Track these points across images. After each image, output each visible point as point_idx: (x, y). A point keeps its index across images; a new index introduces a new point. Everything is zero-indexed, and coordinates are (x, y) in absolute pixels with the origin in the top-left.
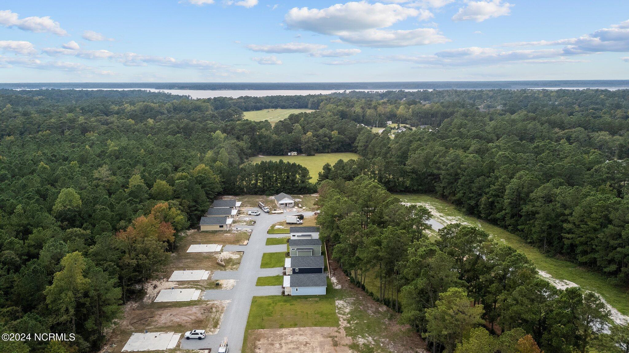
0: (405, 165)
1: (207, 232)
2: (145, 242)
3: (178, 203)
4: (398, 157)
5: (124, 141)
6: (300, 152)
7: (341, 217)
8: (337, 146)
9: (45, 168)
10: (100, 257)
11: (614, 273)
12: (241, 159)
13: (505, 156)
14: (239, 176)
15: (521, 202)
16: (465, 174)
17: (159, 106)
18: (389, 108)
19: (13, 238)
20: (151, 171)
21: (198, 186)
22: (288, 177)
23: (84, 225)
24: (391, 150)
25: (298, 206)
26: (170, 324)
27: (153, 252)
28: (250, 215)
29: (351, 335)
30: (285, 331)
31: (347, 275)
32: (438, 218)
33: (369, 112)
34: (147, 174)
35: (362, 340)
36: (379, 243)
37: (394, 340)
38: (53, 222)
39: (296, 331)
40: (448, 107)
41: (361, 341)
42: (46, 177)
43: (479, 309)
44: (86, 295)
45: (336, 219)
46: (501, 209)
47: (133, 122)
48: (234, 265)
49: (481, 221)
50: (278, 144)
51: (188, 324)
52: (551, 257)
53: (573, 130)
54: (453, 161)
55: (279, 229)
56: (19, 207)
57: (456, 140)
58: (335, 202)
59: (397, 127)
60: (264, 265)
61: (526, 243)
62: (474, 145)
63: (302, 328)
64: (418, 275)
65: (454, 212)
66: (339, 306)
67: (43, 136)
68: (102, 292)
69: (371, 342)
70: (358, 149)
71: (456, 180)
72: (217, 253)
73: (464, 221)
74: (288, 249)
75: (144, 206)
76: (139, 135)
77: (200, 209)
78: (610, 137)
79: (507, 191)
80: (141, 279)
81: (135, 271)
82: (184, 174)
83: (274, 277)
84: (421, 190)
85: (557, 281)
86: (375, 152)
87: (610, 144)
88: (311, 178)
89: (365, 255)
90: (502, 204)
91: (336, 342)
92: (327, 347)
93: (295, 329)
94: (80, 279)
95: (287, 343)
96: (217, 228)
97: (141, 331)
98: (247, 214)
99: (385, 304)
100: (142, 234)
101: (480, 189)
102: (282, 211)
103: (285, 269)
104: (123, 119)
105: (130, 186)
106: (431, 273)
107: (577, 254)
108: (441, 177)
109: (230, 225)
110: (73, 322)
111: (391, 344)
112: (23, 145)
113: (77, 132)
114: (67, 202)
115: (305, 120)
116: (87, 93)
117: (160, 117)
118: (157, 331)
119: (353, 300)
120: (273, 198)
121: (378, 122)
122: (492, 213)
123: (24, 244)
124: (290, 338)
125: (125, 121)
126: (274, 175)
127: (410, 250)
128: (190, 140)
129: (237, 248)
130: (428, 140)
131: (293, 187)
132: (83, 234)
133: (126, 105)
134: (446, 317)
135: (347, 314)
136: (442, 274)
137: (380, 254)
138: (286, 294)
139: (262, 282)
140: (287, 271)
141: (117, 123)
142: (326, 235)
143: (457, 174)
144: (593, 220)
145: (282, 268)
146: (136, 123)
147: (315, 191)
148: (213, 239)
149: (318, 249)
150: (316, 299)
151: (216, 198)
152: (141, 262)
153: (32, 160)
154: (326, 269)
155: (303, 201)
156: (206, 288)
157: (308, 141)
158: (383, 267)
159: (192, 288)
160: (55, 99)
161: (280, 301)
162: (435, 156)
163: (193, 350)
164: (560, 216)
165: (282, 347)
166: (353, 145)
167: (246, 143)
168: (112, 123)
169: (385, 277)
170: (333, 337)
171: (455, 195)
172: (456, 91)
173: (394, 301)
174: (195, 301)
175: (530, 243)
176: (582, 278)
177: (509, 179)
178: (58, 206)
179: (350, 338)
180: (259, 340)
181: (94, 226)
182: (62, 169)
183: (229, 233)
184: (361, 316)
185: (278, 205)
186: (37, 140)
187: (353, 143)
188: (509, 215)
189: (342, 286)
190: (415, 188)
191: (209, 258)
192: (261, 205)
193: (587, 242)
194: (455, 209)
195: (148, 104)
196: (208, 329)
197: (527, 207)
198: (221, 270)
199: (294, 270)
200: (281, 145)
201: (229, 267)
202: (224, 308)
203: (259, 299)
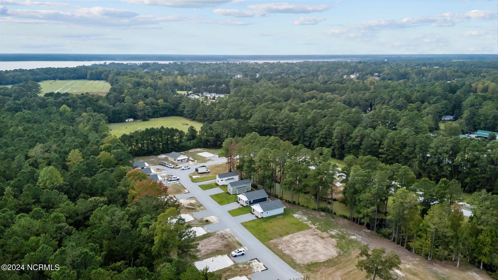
25: (191, 160)
35: (333, 232)
39: (292, 236)
48: (199, 207)
50: (117, 113)
51: (222, 248)
54: (286, 118)
55: (197, 178)
60: (221, 203)
63: (294, 234)
66: (298, 217)
69: (338, 233)
74: (224, 190)
79: (335, 134)
90: (331, 143)
91: (321, 236)
92: (320, 240)
95: (296, 244)
99: (321, 211)
103: (238, 203)
118: (208, 258)
119: (302, 212)
129: (185, 195)
131: (174, 146)
135: (309, 221)
138: (260, 217)
139: (233, 213)
140: (242, 203)
149: (249, 186)
150: (281, 216)
163: (247, 262)
165: (296, 247)
166: (178, 110)
170: (316, 235)
174: (207, 234)
179: (325, 233)
180: (278, 246)
184: (316, 220)
185: (175, 162)
189: (286, 206)
192: (164, 163)
198: (195, 212)
199: (250, 201)
200: (120, 114)
201: (198, 209)
202: (231, 234)
203: (247, 224)
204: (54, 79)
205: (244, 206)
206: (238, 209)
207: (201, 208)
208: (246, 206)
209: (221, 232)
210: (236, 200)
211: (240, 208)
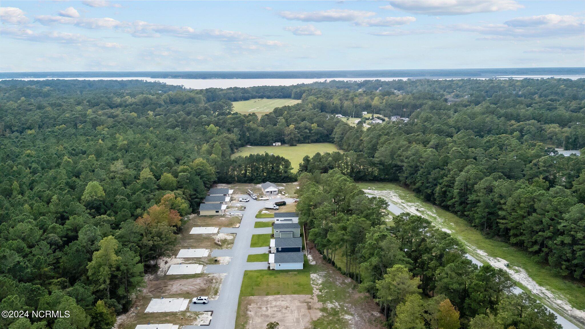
0: (373, 157)
1: (205, 216)
2: (159, 226)
3: (181, 193)
4: (369, 149)
5: (131, 135)
6: (283, 142)
7: (315, 206)
8: (316, 137)
9: (69, 162)
10: (124, 239)
11: (537, 253)
12: (232, 150)
13: (458, 151)
14: (231, 167)
15: (468, 192)
16: (424, 166)
17: (157, 98)
18: (365, 99)
19: (54, 224)
20: (157, 164)
21: (198, 178)
22: (273, 168)
23: (108, 212)
24: (363, 143)
25: (281, 193)
26: (180, 292)
27: (165, 235)
28: (241, 201)
29: (322, 301)
30: (270, 298)
31: (321, 253)
32: (400, 204)
33: (346, 103)
34: (154, 167)
35: (331, 305)
36: (344, 228)
37: (355, 305)
38: (84, 210)
39: (279, 298)
40: (419, 98)
41: (329, 306)
42: (71, 170)
43: (417, 281)
44: (118, 269)
45: (312, 208)
46: (452, 198)
47: (136, 115)
48: (228, 244)
49: (436, 206)
50: (264, 135)
51: (194, 292)
52: (490, 238)
53: (528, 122)
54: (414, 155)
55: (265, 214)
56: (55, 197)
57: (418, 135)
58: (311, 193)
59: (371, 118)
60: (254, 244)
61: (471, 226)
62: (434, 139)
63: (283, 296)
64: (373, 254)
65: (414, 199)
66: (313, 278)
67: (59, 129)
68: (130, 267)
69: (337, 307)
70: (335, 140)
71: (416, 171)
72: (214, 234)
73: (421, 207)
74: (273, 231)
75: (154, 195)
76: (143, 128)
77: (199, 196)
78: (560, 129)
79: (457, 183)
80: (156, 256)
81: (151, 250)
82: (185, 167)
83: (261, 255)
84: (388, 179)
85: (491, 258)
86: (349, 144)
87: (559, 136)
88: (293, 169)
89: (334, 237)
90: (453, 194)
91: (310, 306)
92: (303, 310)
93: (278, 296)
94: (114, 257)
95: (272, 307)
96: (213, 213)
97: (158, 297)
98: (238, 201)
99: (350, 277)
100: (156, 221)
101: (435, 180)
102: (268, 198)
103: (270, 248)
104: (127, 112)
105: (141, 178)
106: (383, 253)
107: (510, 236)
108: (404, 168)
109: (225, 210)
110: (108, 290)
111: (353, 308)
112: (45, 139)
113: (89, 126)
114: (93, 193)
115: (288, 113)
116: (89, 83)
117: (159, 109)
118: (170, 297)
119: (325, 273)
120: (259, 186)
121: (355, 113)
122: (444, 201)
123: (64, 228)
124: (274, 303)
125: (129, 114)
126: (261, 166)
127: (368, 235)
128: (188, 133)
129: (231, 230)
130: (394, 134)
131: (277, 176)
132: (109, 221)
133: (127, 97)
134: (391, 287)
135: (320, 285)
136: (391, 254)
137: (345, 237)
138: (271, 268)
139: (251, 258)
140: (272, 249)
141: (121, 116)
142: (303, 221)
143: (417, 167)
144: (521, 208)
145: (268, 247)
146: (139, 117)
147: (296, 180)
148: (210, 223)
149: (298, 231)
150: (295, 273)
151: (211, 186)
152: (156, 243)
153: (56, 154)
154: (303, 248)
155: (285, 189)
156: (207, 263)
157: (291, 133)
158: (348, 247)
159: (195, 263)
160: (62, 91)
161: (266, 274)
162: (399, 149)
163: (199, 312)
164: (497, 204)
165: (268, 310)
166: (331, 136)
167: (236, 135)
168: (117, 116)
169: (350, 256)
170: (308, 303)
171: (415, 184)
172: (428, 81)
173: (357, 275)
174: (199, 274)
175: (475, 226)
176: (512, 256)
177: (459, 172)
178: (86, 196)
179: (321, 303)
180: (250, 305)
181: (116, 213)
182: (83, 162)
183: (224, 217)
184: (330, 286)
185: (265, 193)
186: (56, 134)
187: (331, 134)
188: (458, 203)
189: (316, 262)
190: (382, 177)
191: (208, 239)
192: (250, 193)
193: (517, 226)
194: (415, 196)
195: (147, 96)
196: (210, 296)
197: (472, 196)
199: (278, 249)
200: (266, 137)
201: (224, 246)
202: (221, 279)
203: (249, 273)
204: (262, 97)
207: (229, 246)
211: (264, 254)
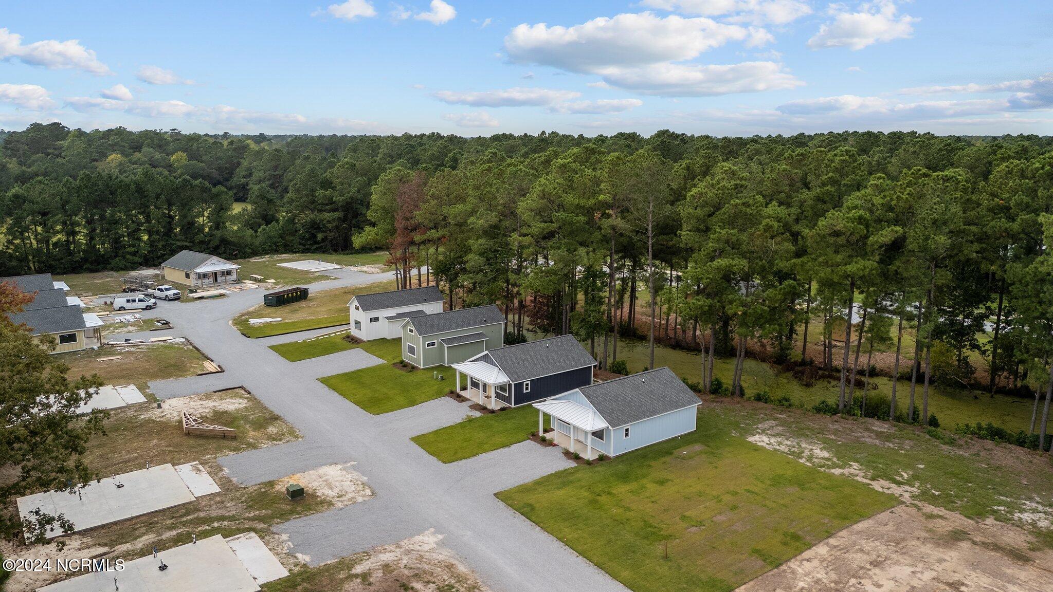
25: (253, 279)
28: (122, 309)
55: (270, 324)
98: (110, 310)
119: (777, 425)
129: (198, 382)
135: (845, 463)
138: (587, 457)
139: (444, 447)
145: (447, 398)
149: (497, 332)
183: (112, 355)
184: (877, 456)
198: (237, 449)
199: (519, 386)
201: (251, 435)
202: (450, 567)
203: (531, 498)
205: (492, 412)
206: (462, 425)
207: (272, 430)
208: (503, 409)
209: (387, 557)
210: (447, 390)
211: (470, 420)
